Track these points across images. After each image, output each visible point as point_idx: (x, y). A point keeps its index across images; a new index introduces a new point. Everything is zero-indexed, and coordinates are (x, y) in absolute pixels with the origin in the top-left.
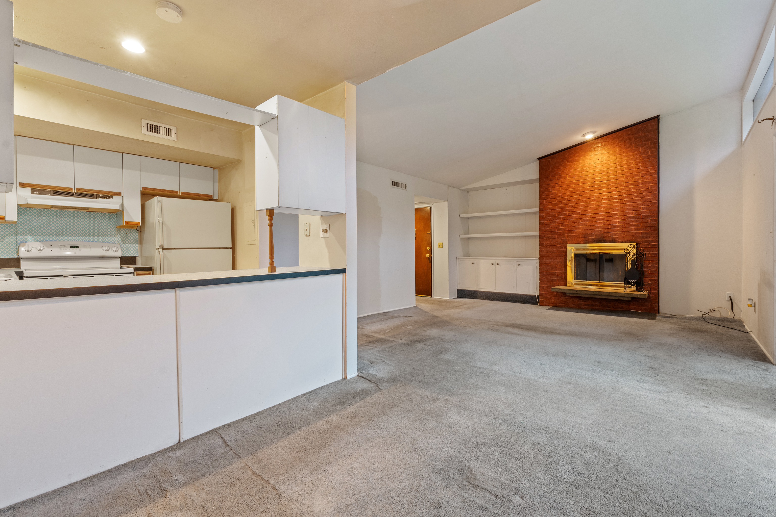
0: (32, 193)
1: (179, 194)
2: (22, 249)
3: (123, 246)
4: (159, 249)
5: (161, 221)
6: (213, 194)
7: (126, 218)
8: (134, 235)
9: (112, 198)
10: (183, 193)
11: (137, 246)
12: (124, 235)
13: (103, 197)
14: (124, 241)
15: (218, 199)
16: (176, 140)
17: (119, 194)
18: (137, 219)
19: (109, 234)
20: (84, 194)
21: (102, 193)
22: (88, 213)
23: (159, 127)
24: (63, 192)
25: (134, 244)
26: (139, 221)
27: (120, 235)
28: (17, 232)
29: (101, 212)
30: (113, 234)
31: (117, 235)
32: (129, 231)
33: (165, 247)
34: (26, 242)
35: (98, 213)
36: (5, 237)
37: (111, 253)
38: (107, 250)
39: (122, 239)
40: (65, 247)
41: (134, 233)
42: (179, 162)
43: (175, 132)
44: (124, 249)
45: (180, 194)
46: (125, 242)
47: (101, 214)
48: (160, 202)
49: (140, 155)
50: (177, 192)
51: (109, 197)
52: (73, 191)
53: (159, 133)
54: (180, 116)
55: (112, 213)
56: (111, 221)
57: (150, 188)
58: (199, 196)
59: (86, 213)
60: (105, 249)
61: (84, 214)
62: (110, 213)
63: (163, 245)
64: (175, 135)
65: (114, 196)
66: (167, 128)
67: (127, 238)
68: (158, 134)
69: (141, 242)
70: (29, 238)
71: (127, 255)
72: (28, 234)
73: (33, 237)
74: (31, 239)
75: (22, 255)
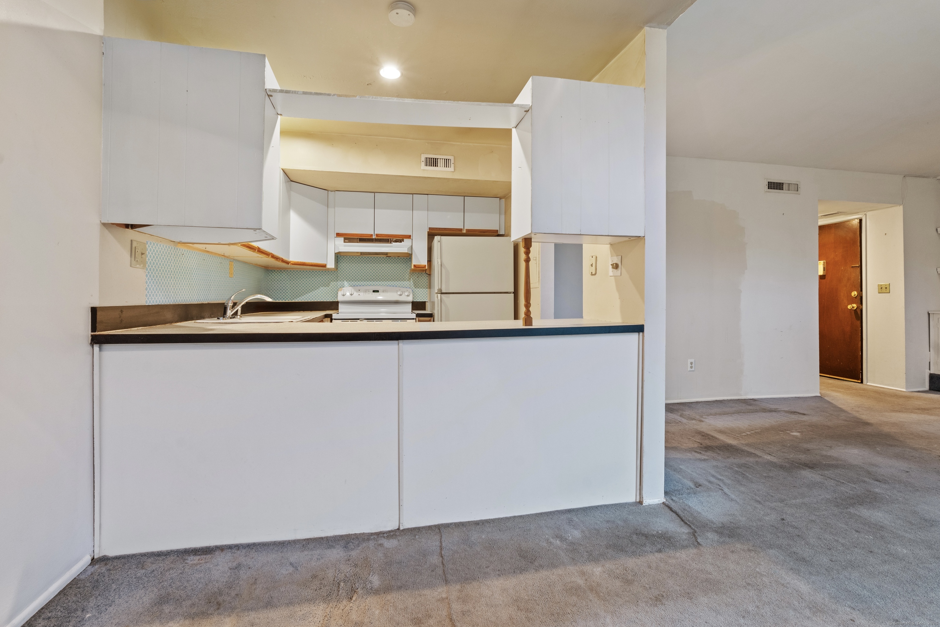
0: (345, 242)
1: (463, 232)
2: (340, 293)
3: (415, 291)
4: (437, 293)
5: (440, 263)
6: (498, 229)
7: (414, 262)
8: (424, 279)
9: (403, 242)
10: (467, 230)
11: (427, 291)
12: (416, 279)
13: (396, 241)
14: (415, 285)
15: (504, 234)
16: (453, 171)
17: (409, 237)
18: (424, 262)
19: (404, 279)
20: (381, 239)
21: (395, 237)
22: (388, 258)
23: (438, 159)
24: (365, 239)
25: (424, 288)
26: (425, 264)
27: (413, 279)
28: (337, 278)
29: (398, 257)
30: (406, 279)
31: (410, 279)
32: (420, 275)
33: (444, 291)
34: (343, 287)
35: (395, 258)
36: (330, 282)
37: (403, 298)
38: (400, 295)
39: (414, 283)
40: (369, 291)
41: (424, 276)
42: (464, 196)
43: (452, 162)
44: (415, 294)
45: (465, 232)
46: (417, 286)
47: (398, 258)
48: (439, 241)
49: (428, 194)
50: (461, 230)
51: (401, 241)
52: (373, 238)
53: (437, 167)
54: (458, 143)
55: (406, 257)
56: (405, 266)
57: (436, 228)
58: (484, 232)
59: (386, 258)
60: (399, 293)
61: (385, 259)
62: (404, 257)
63: (441, 290)
64: (452, 165)
65: (405, 240)
66: (445, 159)
67: (418, 282)
68: (436, 167)
69: (429, 285)
70: (346, 283)
71: (418, 300)
72: (345, 279)
73: (348, 283)
74: (347, 284)
75: (340, 298)
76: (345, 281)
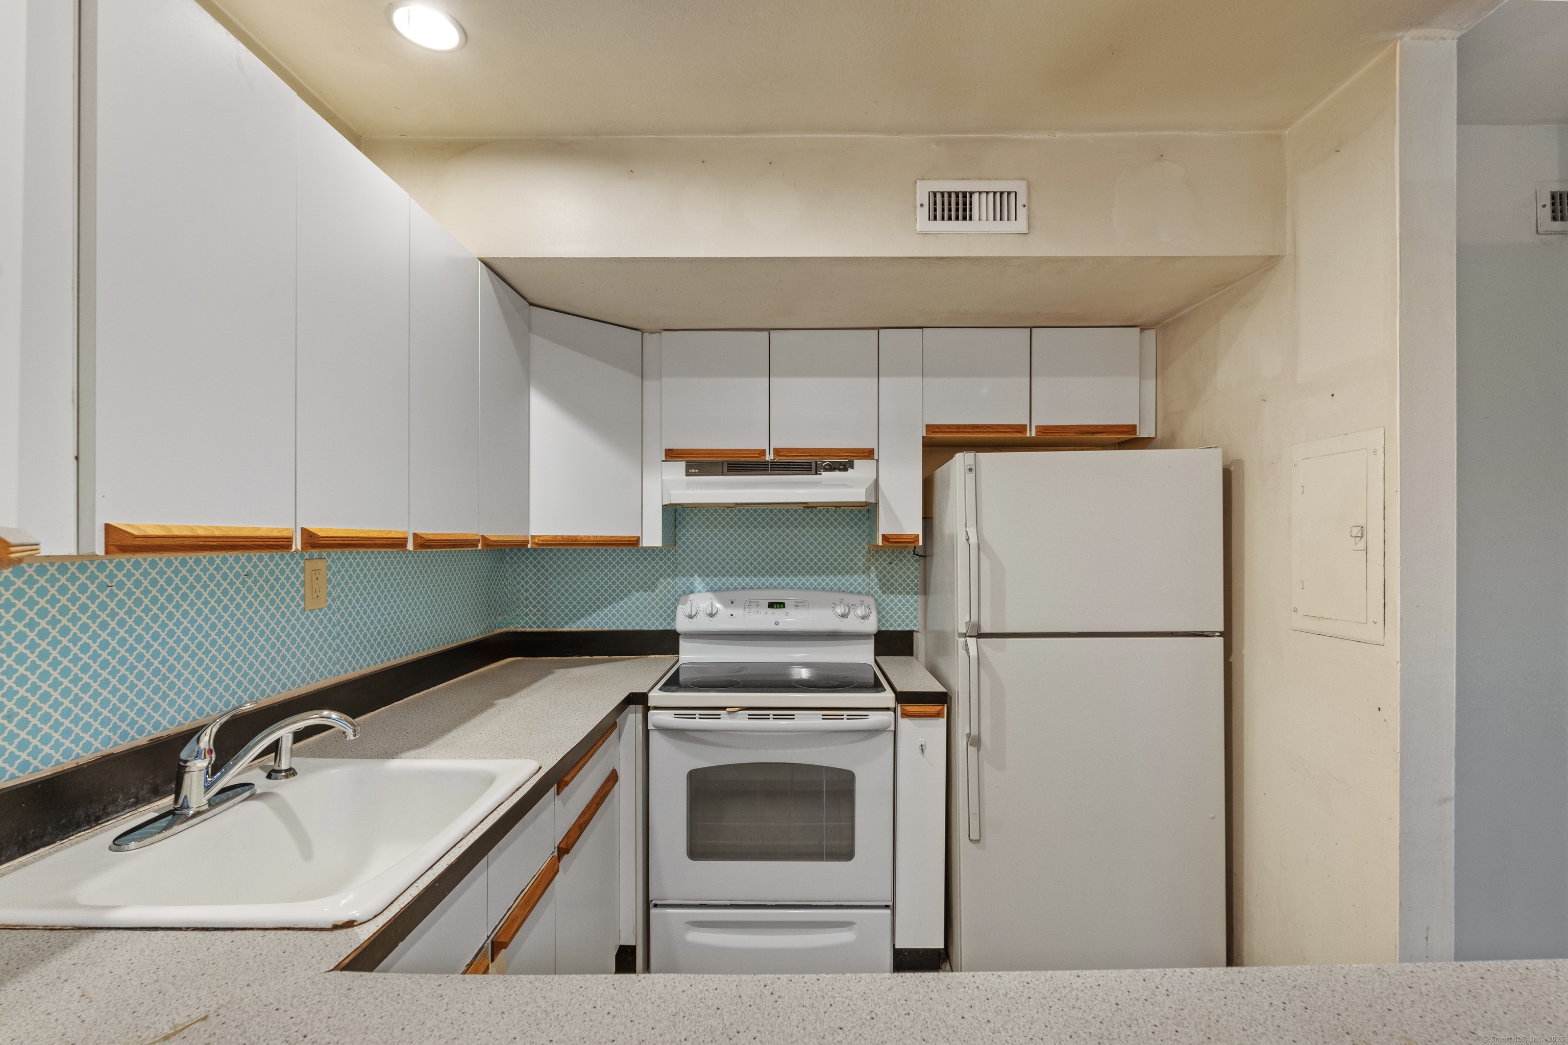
0: (688, 474)
1: (1028, 435)
2: (682, 611)
3: (884, 601)
4: (965, 635)
5: (973, 540)
6: (1137, 424)
7: (885, 527)
8: (908, 569)
9: (852, 468)
10: (1042, 429)
11: (916, 601)
12: (885, 568)
13: (832, 468)
14: (884, 584)
15: (1153, 435)
16: (1025, 230)
17: (868, 454)
18: (913, 526)
19: (852, 568)
20: (788, 463)
21: (829, 456)
22: (808, 511)
23: (971, 193)
24: (744, 463)
25: (908, 593)
26: (915, 533)
27: (876, 568)
28: (676, 567)
29: (836, 507)
30: (859, 568)
31: (870, 568)
32: (897, 557)
33: (986, 629)
34: (692, 592)
35: (828, 511)
36: (657, 579)
37: (851, 624)
38: (844, 616)
39: (880, 580)
40: (758, 605)
41: (908, 561)
42: (1031, 328)
43: (1022, 199)
44: (884, 609)
45: (1034, 434)
46: (888, 589)
47: (836, 512)
48: (970, 470)
49: (921, 328)
50: (1022, 428)
51: (845, 467)
52: (767, 459)
53: (971, 219)
54: (1039, 136)
55: (858, 508)
56: (856, 532)
57: (949, 426)
58: (1093, 433)
59: (804, 512)
60: (840, 610)
61: (800, 515)
62: (853, 508)
63: (979, 626)
64: (1022, 213)
65: (857, 463)
66: (995, 193)
67: (892, 577)
68: (967, 222)
69: (925, 589)
70: (698, 582)
71: (891, 625)
72: (696, 571)
73: (703, 580)
74: (700, 584)
75: (682, 625)
76: (696, 575)
